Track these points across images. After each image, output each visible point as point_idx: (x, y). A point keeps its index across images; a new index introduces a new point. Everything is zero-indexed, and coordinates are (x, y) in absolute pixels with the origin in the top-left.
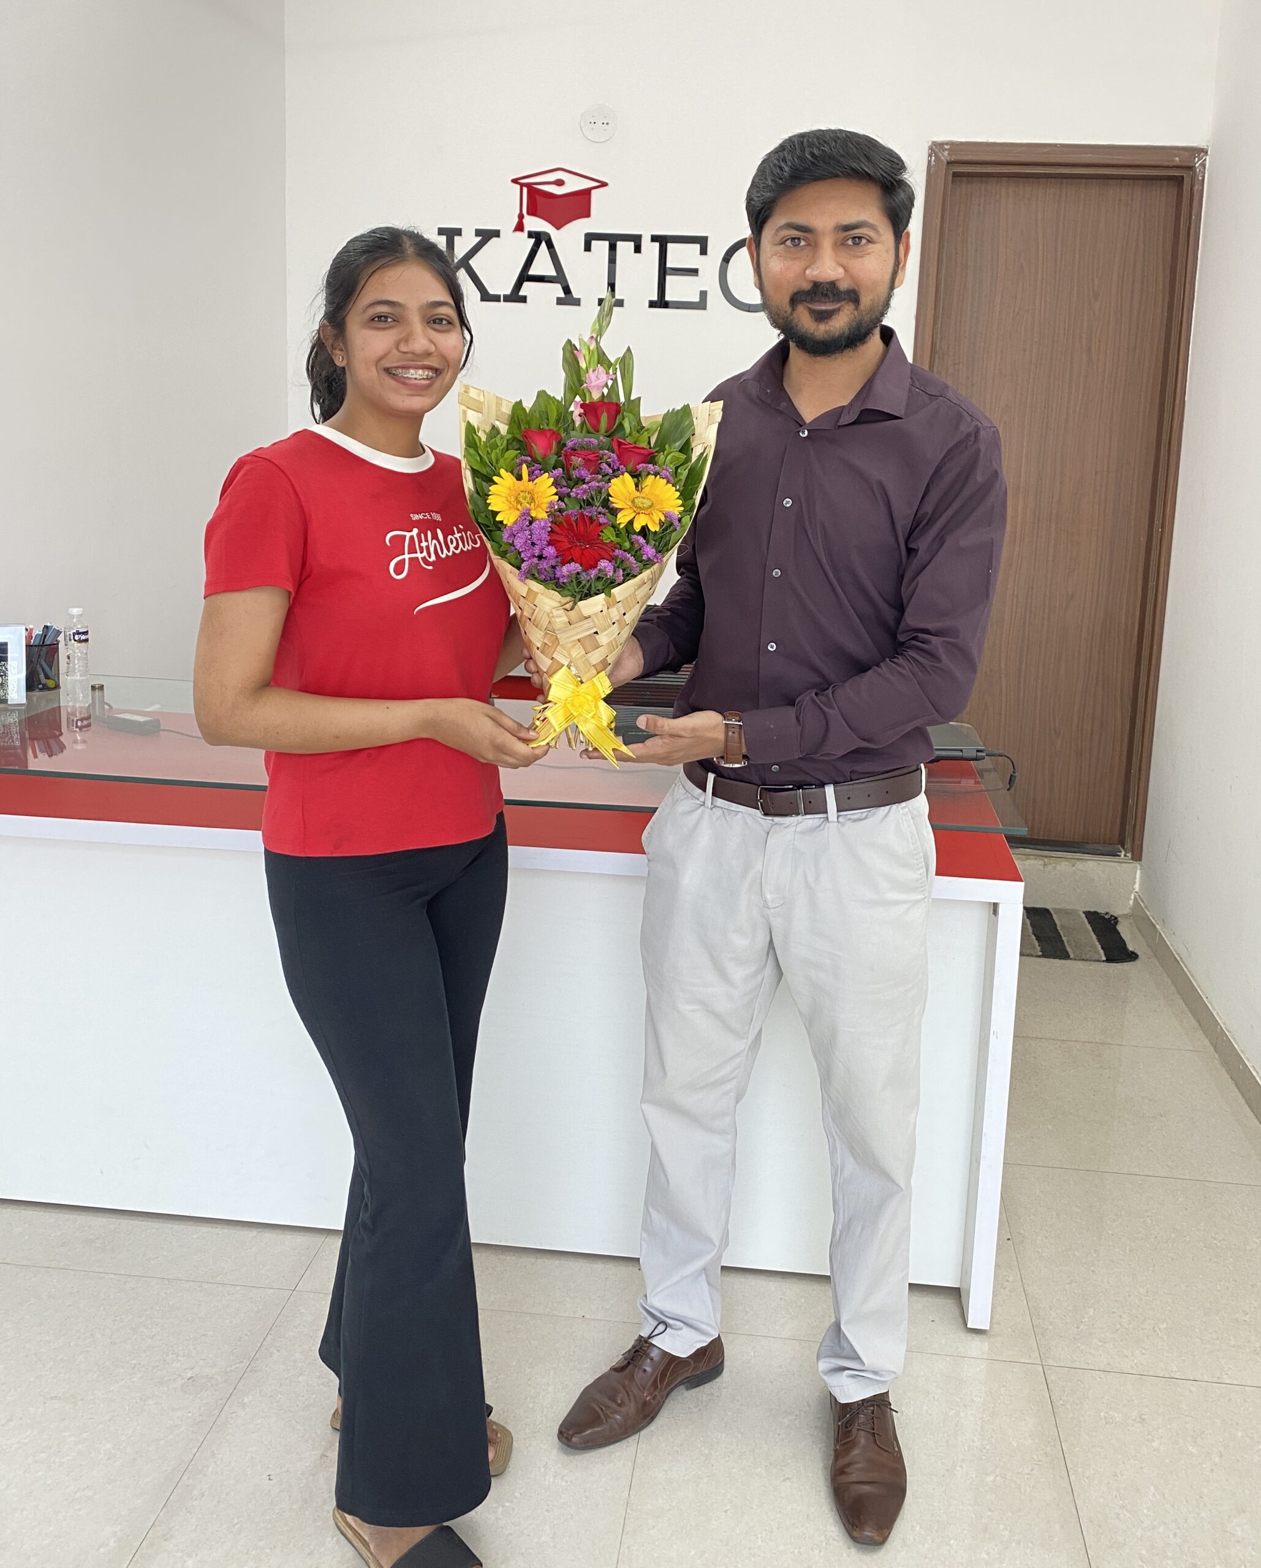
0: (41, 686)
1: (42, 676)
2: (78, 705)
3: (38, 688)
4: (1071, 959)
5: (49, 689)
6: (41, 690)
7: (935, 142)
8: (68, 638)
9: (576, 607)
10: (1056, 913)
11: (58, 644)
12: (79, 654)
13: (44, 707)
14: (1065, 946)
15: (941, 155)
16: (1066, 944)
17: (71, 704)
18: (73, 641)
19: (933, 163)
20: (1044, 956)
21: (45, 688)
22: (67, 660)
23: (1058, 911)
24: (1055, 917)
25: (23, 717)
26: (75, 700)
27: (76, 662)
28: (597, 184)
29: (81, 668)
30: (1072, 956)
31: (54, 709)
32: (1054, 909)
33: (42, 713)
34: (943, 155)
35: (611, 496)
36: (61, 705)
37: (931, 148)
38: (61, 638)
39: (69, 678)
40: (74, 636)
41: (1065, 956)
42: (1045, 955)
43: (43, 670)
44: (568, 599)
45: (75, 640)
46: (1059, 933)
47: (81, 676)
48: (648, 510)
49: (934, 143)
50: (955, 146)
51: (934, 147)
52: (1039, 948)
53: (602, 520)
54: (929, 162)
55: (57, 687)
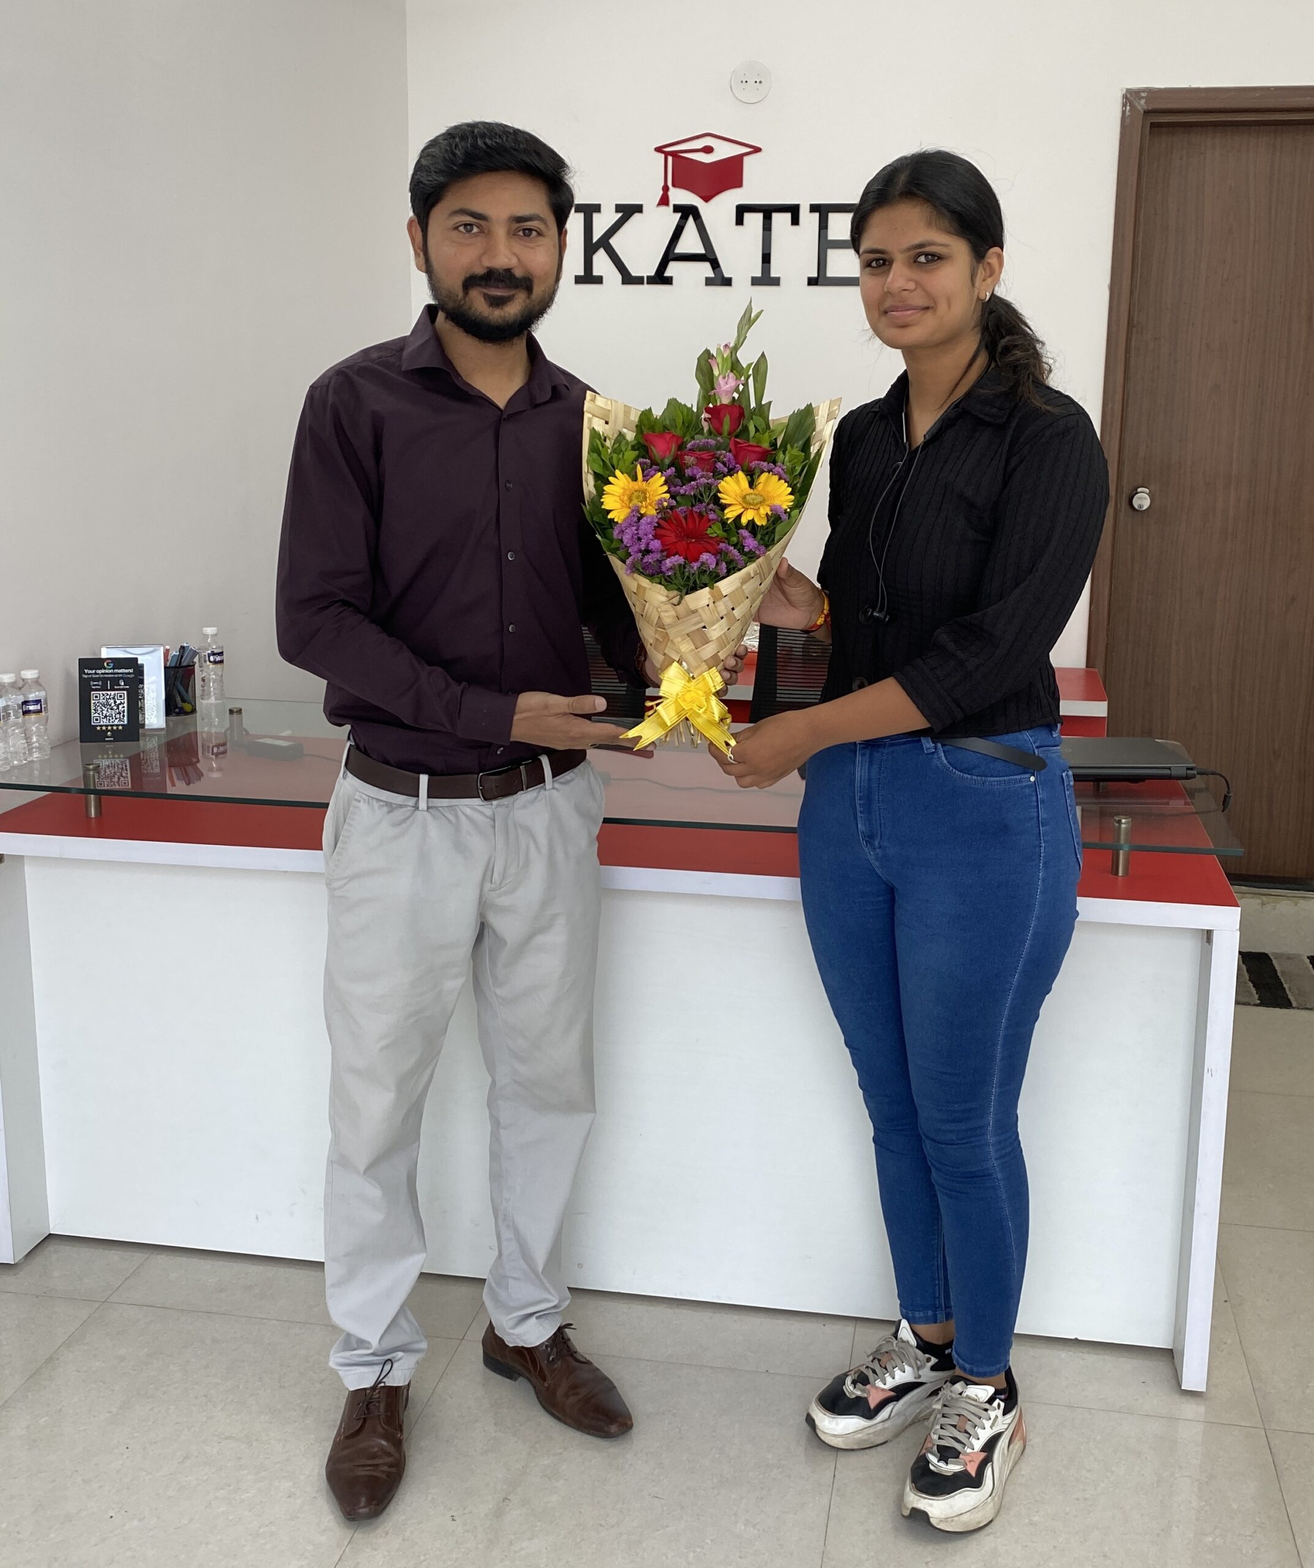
0: (177, 710)
1: (178, 699)
2: (213, 731)
3: (175, 712)
4: (1293, 1008)
5: (186, 713)
6: (178, 714)
7: (1131, 89)
8: (203, 660)
9: (682, 602)
10: (1275, 958)
11: (194, 665)
12: (214, 676)
13: (180, 732)
14: (1287, 995)
15: (1137, 104)
16: (1288, 992)
17: (206, 729)
18: (208, 663)
19: (1128, 113)
20: (1262, 1004)
21: (182, 712)
22: (202, 683)
23: (1279, 956)
24: (1275, 962)
25: (163, 742)
26: (211, 725)
27: (211, 685)
28: (748, 150)
29: (217, 691)
30: (1294, 1004)
31: (189, 734)
32: (1274, 954)
33: (179, 739)
34: (1139, 104)
35: (720, 492)
36: (198, 730)
37: (1125, 97)
38: (196, 660)
39: (204, 702)
40: (209, 657)
41: (1287, 1004)
42: (1265, 1002)
43: (180, 693)
44: (675, 592)
45: (210, 662)
46: (1280, 979)
47: (216, 699)
48: (756, 507)
49: (1128, 90)
50: (1152, 93)
51: (1129, 96)
52: (1257, 996)
53: (712, 516)
54: (1124, 112)
55: (194, 711)
